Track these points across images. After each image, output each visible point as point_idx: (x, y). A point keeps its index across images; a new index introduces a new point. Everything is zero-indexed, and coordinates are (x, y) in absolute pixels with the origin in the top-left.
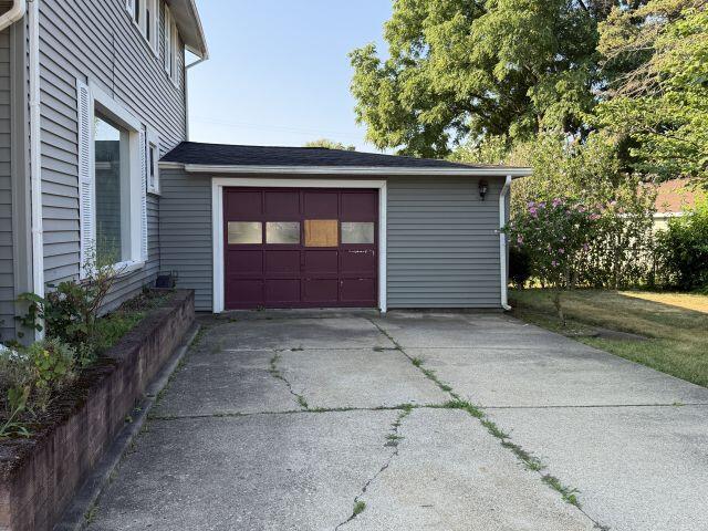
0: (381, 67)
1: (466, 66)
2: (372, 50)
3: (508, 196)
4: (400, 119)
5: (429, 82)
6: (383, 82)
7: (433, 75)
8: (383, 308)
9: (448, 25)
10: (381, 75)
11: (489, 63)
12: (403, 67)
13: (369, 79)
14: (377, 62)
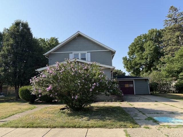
0: (128, 59)
1: (143, 59)
2: (126, 57)
3: (149, 81)
4: (132, 68)
5: (136, 62)
6: (128, 62)
7: (137, 61)
8: (135, 94)
9: (139, 53)
10: (128, 61)
11: (146, 59)
12: (131, 59)
13: (126, 61)
14: (127, 59)
